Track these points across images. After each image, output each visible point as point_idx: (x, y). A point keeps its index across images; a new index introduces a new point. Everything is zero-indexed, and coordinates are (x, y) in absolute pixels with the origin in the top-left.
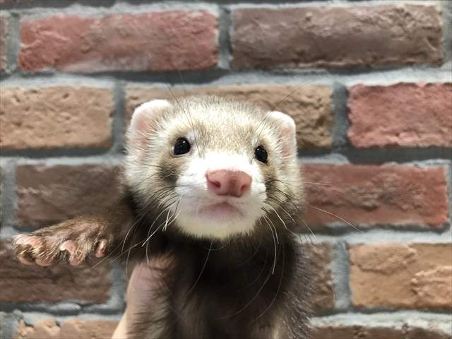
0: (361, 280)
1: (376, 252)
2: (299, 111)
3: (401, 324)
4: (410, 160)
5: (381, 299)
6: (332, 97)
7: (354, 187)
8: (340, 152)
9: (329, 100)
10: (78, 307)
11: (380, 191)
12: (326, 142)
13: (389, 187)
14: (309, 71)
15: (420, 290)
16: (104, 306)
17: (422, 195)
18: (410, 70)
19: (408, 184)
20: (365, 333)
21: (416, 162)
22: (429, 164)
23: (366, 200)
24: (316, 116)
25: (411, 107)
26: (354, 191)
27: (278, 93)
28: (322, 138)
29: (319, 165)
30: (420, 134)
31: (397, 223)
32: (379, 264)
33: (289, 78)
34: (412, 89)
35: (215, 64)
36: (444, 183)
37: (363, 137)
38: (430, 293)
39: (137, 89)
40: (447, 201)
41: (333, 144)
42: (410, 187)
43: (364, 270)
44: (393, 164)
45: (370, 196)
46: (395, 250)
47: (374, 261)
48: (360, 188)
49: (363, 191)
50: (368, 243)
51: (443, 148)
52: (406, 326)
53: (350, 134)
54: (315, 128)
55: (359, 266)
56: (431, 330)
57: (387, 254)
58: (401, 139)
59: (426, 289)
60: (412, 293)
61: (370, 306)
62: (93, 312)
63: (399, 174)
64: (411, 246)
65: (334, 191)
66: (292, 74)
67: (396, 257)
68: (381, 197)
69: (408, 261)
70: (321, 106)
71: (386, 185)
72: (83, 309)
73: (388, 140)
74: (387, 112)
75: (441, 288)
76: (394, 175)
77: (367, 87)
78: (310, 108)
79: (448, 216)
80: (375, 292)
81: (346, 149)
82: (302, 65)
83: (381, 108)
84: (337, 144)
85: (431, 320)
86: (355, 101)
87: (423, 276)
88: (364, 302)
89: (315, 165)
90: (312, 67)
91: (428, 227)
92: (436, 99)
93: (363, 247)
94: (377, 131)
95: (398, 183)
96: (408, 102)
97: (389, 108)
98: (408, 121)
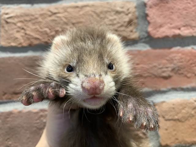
0: (166, 127)
1: (173, 107)
2: (115, 17)
4: (188, 45)
5: (180, 139)
6: (136, 7)
7: (155, 64)
8: (144, 42)
9: (134, 10)
11: (172, 65)
12: (135, 36)
13: (178, 62)
19: (189, 61)
21: (192, 46)
23: (164, 72)
24: (127, 19)
25: (186, 11)
26: (155, 66)
27: (101, 6)
28: (131, 33)
30: (194, 28)
31: (185, 87)
32: (176, 115)
37: (158, 31)
41: (139, 37)
42: (191, 62)
43: (166, 120)
44: (178, 48)
46: (186, 104)
47: (171, 113)
48: (159, 65)
49: (161, 66)
50: (167, 100)
53: (150, 29)
54: (126, 27)
55: (164, 117)
57: (181, 108)
58: (182, 31)
65: (142, 67)
67: (187, 109)
68: (173, 70)
70: (129, 13)
71: (175, 62)
73: (174, 32)
74: (171, 15)
76: (180, 55)
78: (122, 14)
80: (176, 134)
81: (147, 39)
83: (168, 13)
84: (141, 37)
86: (151, 10)
88: (168, 143)
93: (164, 104)
94: (166, 27)
95: (183, 60)
96: (184, 8)
97: (172, 12)
98: (185, 20)
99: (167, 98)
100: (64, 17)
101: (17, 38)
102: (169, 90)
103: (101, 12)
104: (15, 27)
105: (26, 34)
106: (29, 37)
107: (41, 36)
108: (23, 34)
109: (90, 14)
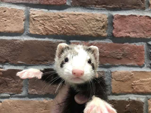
0: (115, 84)
1: (120, 74)
2: (96, 23)
3: (128, 99)
4: (133, 42)
5: (122, 90)
6: (107, 18)
7: (114, 51)
8: (109, 39)
9: (107, 20)
10: (9, 95)
11: (123, 53)
12: (105, 34)
13: (126, 51)
14: (100, 8)
15: (134, 87)
16: (20, 95)
17: (136, 54)
18: (134, 10)
19: (132, 51)
20: (116, 102)
21: (135, 43)
22: (139, 44)
23: (118, 56)
24: (102, 25)
25: (134, 23)
26: (114, 52)
27: (89, 16)
28: (103, 33)
29: (102, 43)
30: (137, 33)
31: (128, 64)
32: (121, 78)
33: (93, 11)
34: (135, 17)
35: (66, 3)
36: (144, 51)
37: (118, 33)
38: (138, 88)
39: (34, 11)
40: (144, 57)
41: (107, 35)
42: (133, 52)
43: (116, 81)
44: (128, 43)
45: (119, 54)
46: (127, 73)
47: (119, 77)
48: (116, 52)
49: (117, 53)
50: (118, 71)
51: (144, 38)
52: (129, 99)
53: (114, 32)
54: (101, 29)
55: (115, 79)
56: (138, 101)
57: (124, 75)
58: (130, 35)
59: (136, 87)
60: (132, 88)
61: (118, 93)
62: (15, 97)
63: (129, 47)
64: (132, 72)
65: (107, 52)
66: (94, 9)
67: (127, 76)
68: (123, 55)
69: (131, 77)
70: (104, 21)
72: (11, 96)
73: (126, 35)
74: (126, 25)
75: (141, 86)
76: (128, 47)
77: (120, 16)
78: (100, 22)
79: (144, 62)
80: (120, 88)
81: (112, 37)
82: (97, 6)
83: (125, 23)
84: (109, 35)
85: (138, 97)
86: (116, 20)
87: (135, 82)
88: (116, 92)
89: (101, 43)
90: (101, 7)
91: (138, 66)
92: (143, 21)
93: (116, 72)
94: (123, 31)
95: (129, 50)
96: (133, 22)
97: (127, 23)
98: (133, 28)
99: (118, 69)
100: (67, 20)
101: (40, 30)
102: (120, 66)
103: (88, 19)
104: (39, 23)
105: (45, 28)
106: (46, 29)
107: (53, 30)
108: (43, 28)
109: (82, 20)
